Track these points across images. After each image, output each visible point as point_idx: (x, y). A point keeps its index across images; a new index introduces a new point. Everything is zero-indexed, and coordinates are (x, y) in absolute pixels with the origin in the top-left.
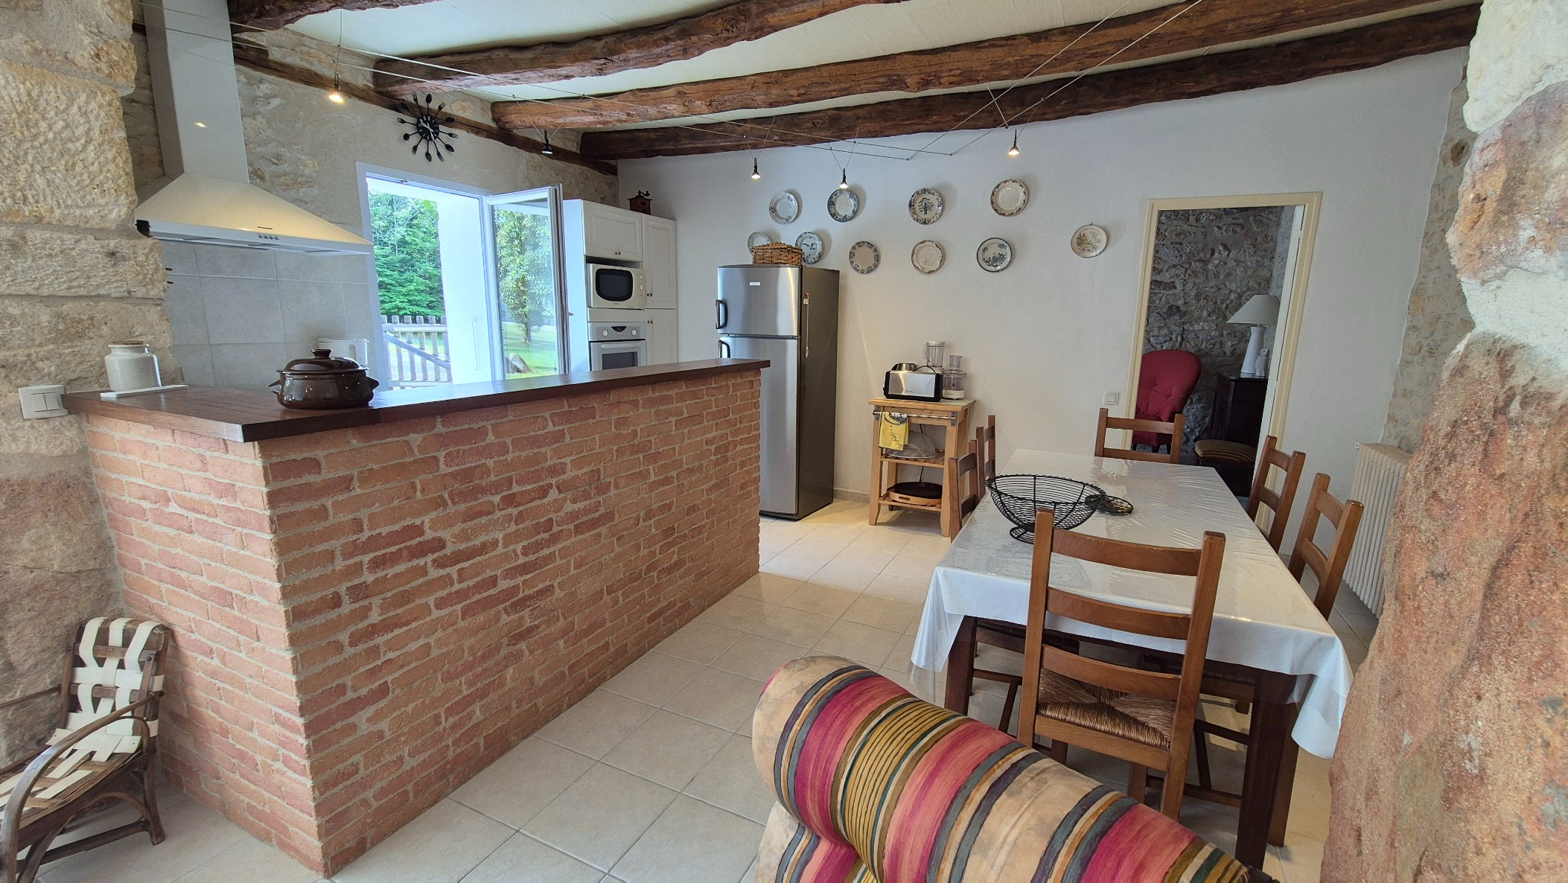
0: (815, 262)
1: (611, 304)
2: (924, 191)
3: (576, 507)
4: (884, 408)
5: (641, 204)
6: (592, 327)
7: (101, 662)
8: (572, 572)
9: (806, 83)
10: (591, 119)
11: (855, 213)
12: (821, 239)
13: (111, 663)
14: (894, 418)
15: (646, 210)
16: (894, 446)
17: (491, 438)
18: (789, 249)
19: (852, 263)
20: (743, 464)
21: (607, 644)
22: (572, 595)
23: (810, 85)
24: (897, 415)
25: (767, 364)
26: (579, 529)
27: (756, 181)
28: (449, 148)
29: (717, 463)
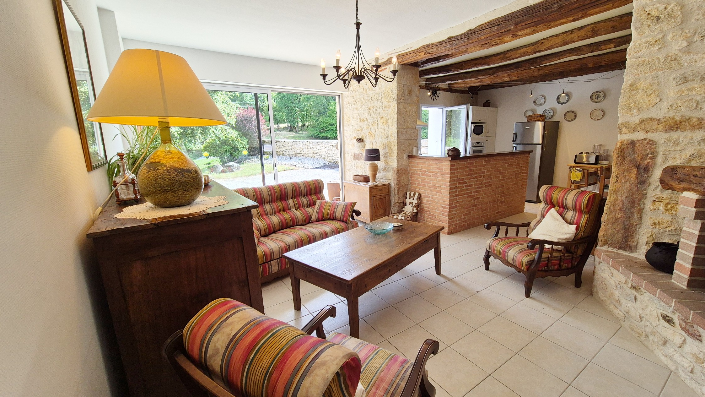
0: (550, 118)
1: (477, 136)
2: (597, 92)
3: (486, 181)
4: (574, 167)
5: (487, 104)
6: (471, 143)
7: (410, 199)
8: (484, 195)
9: (552, 69)
10: (479, 84)
11: (567, 101)
12: (553, 110)
13: (412, 199)
14: (577, 170)
15: (489, 106)
16: (576, 179)
17: (475, 164)
18: (541, 116)
19: (565, 118)
20: (522, 179)
21: (488, 215)
22: (483, 201)
23: (553, 69)
24: (579, 169)
25: (532, 151)
26: (486, 186)
27: (531, 97)
28: (438, 97)
29: (516, 177)
